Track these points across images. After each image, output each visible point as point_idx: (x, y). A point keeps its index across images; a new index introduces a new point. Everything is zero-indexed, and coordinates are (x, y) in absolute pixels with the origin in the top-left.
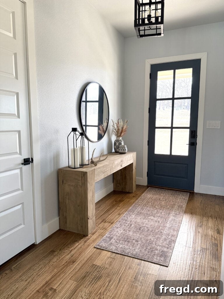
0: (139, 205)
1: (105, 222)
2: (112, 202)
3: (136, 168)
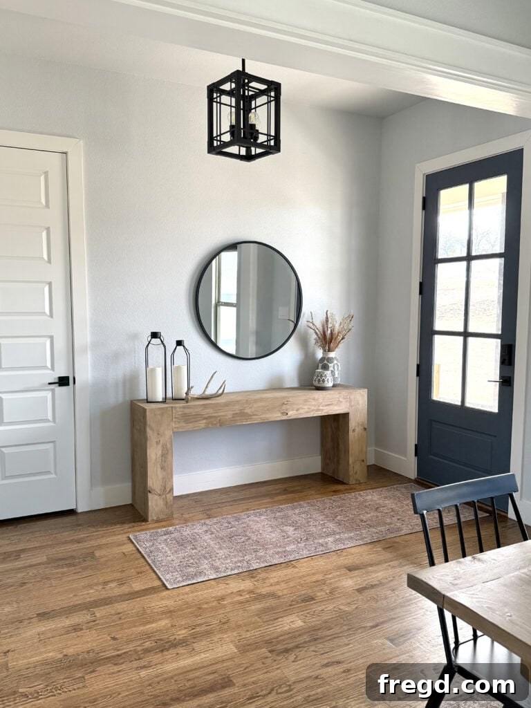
1: (204, 513)
2: (275, 489)
3: (365, 429)
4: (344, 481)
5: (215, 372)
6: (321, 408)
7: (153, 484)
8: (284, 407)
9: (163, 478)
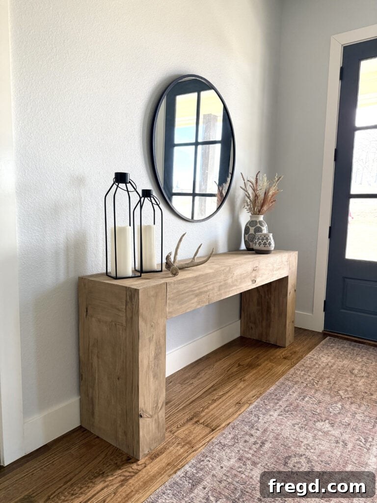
0: (296, 383)
1: (196, 422)
2: (229, 366)
4: (278, 345)
5: (184, 235)
6: (274, 273)
8: (254, 274)
9: (156, 390)
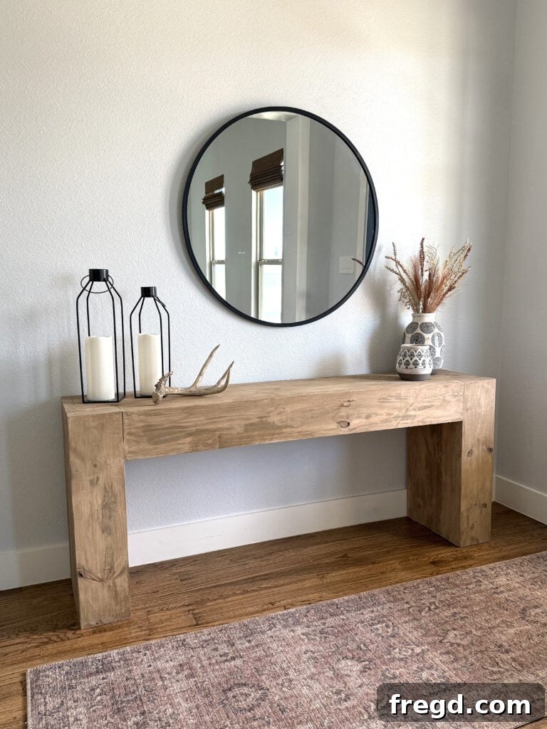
0: (397, 600)
3: (490, 450)
4: (451, 540)
5: (217, 348)
6: (412, 413)
7: (87, 561)
8: (343, 412)
9: (108, 548)
